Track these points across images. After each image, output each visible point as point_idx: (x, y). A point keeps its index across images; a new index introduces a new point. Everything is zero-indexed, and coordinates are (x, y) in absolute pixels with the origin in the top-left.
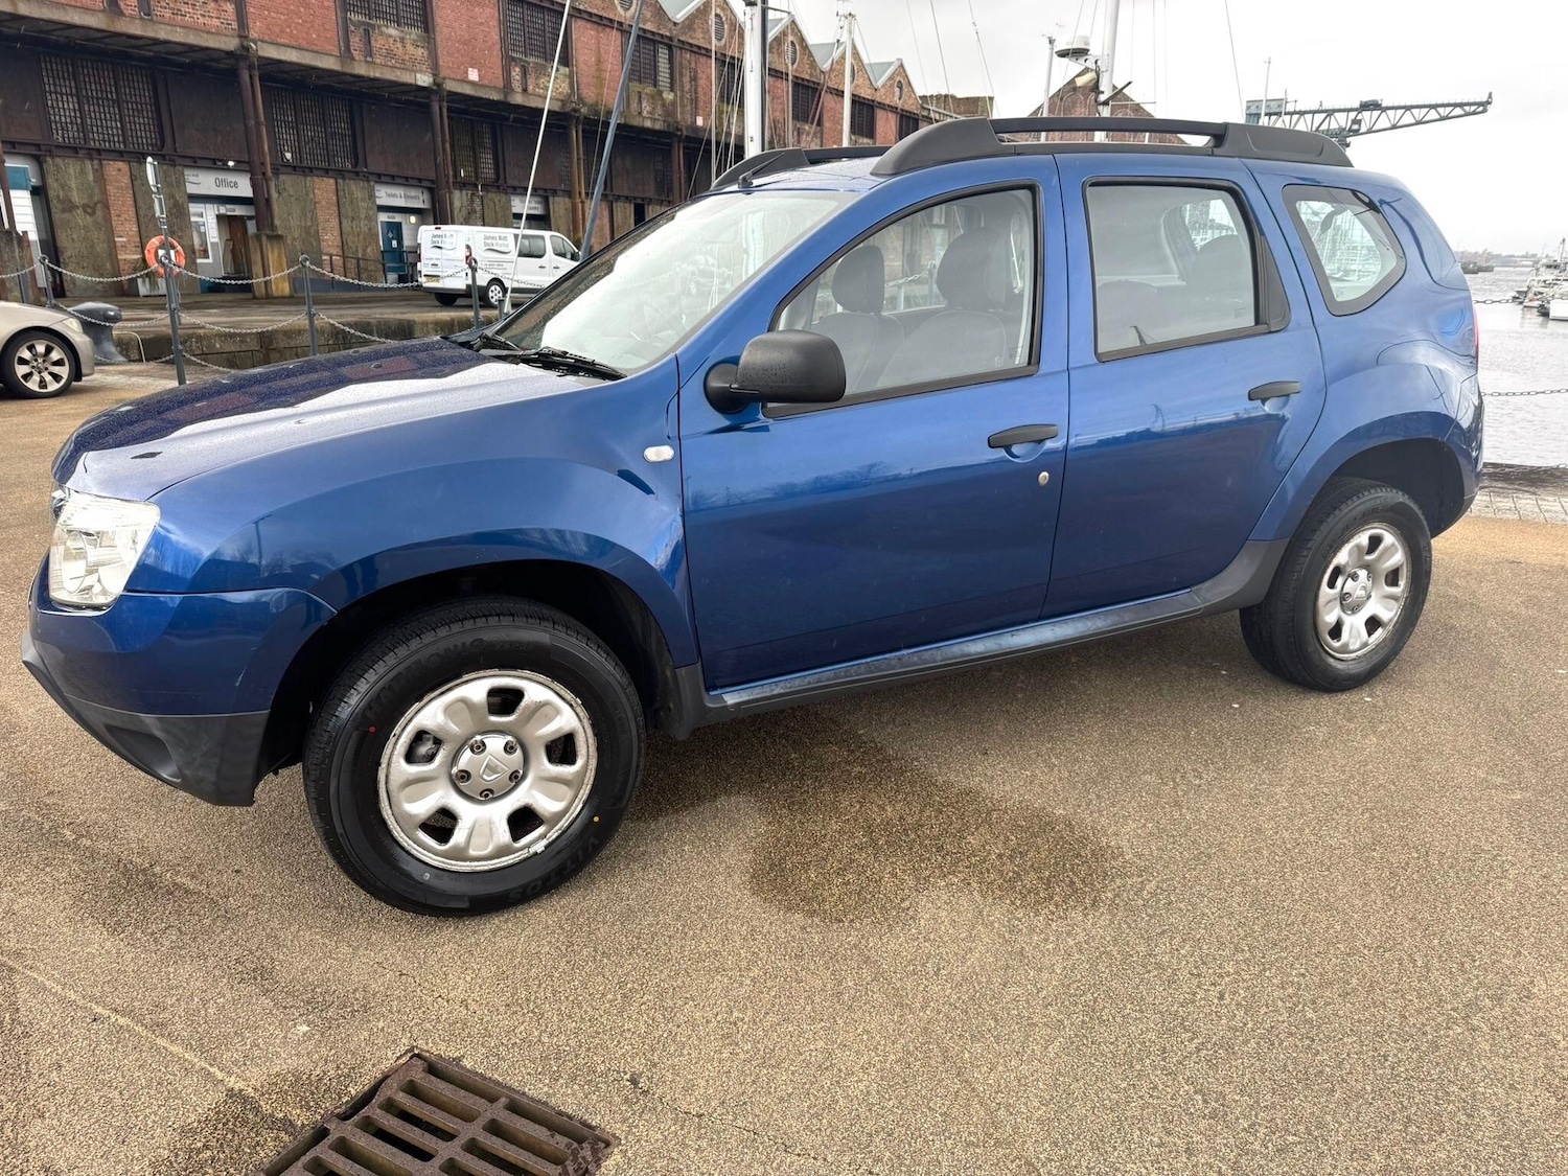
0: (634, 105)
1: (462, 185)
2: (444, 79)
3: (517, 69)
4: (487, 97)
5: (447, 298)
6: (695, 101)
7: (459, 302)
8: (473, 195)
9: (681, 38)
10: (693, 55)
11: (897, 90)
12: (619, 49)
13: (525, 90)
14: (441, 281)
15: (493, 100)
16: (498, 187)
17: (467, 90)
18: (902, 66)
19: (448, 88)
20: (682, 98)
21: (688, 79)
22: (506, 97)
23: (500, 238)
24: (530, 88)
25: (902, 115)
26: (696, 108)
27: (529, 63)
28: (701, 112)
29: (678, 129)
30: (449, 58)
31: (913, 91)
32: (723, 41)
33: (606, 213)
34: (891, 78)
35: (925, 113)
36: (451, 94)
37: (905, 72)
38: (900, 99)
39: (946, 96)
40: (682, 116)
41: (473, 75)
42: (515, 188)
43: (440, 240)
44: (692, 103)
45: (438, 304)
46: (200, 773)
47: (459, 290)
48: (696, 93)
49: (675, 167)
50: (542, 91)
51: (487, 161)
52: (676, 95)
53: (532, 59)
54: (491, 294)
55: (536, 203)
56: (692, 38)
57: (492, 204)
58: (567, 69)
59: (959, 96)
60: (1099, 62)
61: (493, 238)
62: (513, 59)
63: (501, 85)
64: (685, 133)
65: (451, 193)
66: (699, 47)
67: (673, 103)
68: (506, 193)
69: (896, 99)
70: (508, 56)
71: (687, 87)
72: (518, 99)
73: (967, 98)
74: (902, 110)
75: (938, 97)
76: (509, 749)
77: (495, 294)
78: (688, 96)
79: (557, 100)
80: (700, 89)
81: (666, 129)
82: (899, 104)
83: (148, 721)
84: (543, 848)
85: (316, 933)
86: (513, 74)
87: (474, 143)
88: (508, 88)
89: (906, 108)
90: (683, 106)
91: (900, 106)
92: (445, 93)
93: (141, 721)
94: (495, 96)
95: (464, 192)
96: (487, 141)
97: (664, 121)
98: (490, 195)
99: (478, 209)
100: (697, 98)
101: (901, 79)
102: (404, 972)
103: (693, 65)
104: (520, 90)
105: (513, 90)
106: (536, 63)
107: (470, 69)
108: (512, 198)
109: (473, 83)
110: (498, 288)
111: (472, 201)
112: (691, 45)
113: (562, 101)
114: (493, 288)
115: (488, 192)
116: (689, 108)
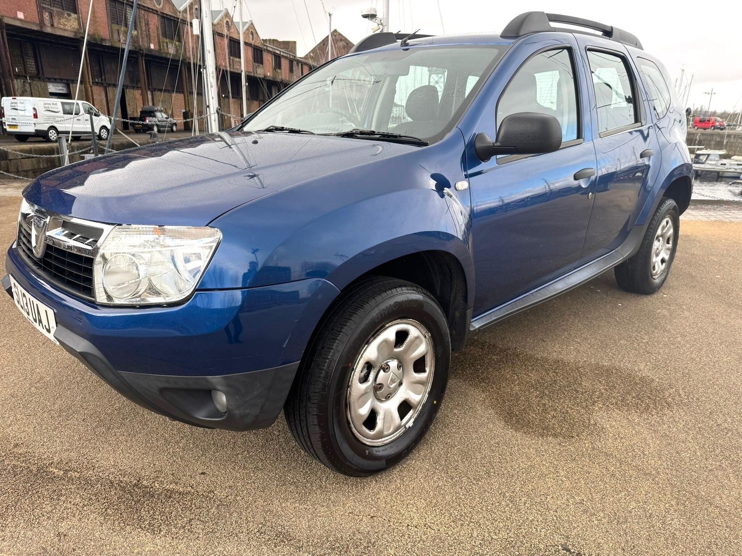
0: (116, 36)
1: (18, 76)
2: (3, 16)
3: (47, 14)
4: (30, 28)
5: (23, 137)
6: (148, 36)
7: (30, 139)
8: (24, 82)
9: (138, 3)
10: (146, 12)
11: (251, 36)
12: (105, 6)
13: (52, 25)
14: (18, 127)
15: (34, 30)
16: (39, 78)
17: (18, 24)
18: (252, 24)
19: (6, 22)
20: (141, 34)
21: (144, 24)
22: (41, 27)
23: (53, 104)
24: (55, 24)
25: (254, 48)
26: (149, 39)
27: (54, 11)
28: (152, 42)
29: (141, 50)
30: (5, 5)
31: (258, 36)
32: (161, 6)
33: (103, 93)
34: (248, 29)
35: (265, 48)
36: (7, 25)
37: (254, 27)
38: (253, 40)
39: (273, 40)
40: (143, 43)
41: (21, 15)
42: (49, 79)
43: (16, 105)
44: (147, 37)
45: (16, 140)
46: (247, 411)
47: (30, 133)
48: (149, 32)
49: (141, 69)
50: (62, 26)
51: (31, 63)
52: (138, 32)
53: (55, 9)
54: (50, 135)
55: (62, 87)
56: (144, 3)
57: (36, 87)
58: (76, 15)
59: (280, 40)
60: (382, 21)
61: (49, 104)
62: (44, 8)
63: (38, 22)
64: (145, 52)
65: (12, 81)
66: (149, 8)
67: (137, 36)
68: (44, 81)
69: (251, 40)
70: (40, 6)
71: (144, 28)
72: (49, 30)
73: (284, 42)
74: (254, 46)
75: (270, 40)
76: (399, 367)
77: (53, 135)
78: (145, 33)
79: (72, 32)
80: (151, 30)
81: (134, 50)
82: (253, 43)
83: (214, 380)
84: (412, 424)
85: (294, 503)
86: (45, 16)
87: (22, 54)
88: (42, 23)
89: (256, 44)
90: (143, 38)
91: (253, 44)
92: (4, 25)
93: (207, 381)
94: (35, 28)
95: (19, 80)
96: (30, 52)
97: (133, 46)
98: (34, 82)
99: (28, 89)
100: (149, 34)
101: (252, 31)
102: (372, 515)
103: (146, 17)
104: (49, 25)
105: (45, 25)
106: (58, 11)
107: (18, 12)
108: (48, 84)
109: (20, 20)
110: (54, 131)
111: (24, 85)
112: (144, 6)
113: (75, 32)
114: (51, 131)
115: (33, 80)
116: (146, 39)
